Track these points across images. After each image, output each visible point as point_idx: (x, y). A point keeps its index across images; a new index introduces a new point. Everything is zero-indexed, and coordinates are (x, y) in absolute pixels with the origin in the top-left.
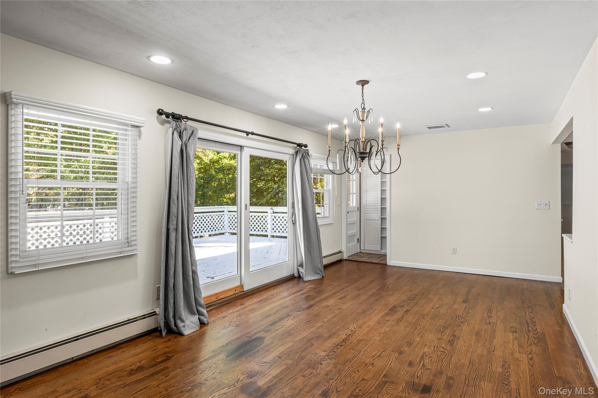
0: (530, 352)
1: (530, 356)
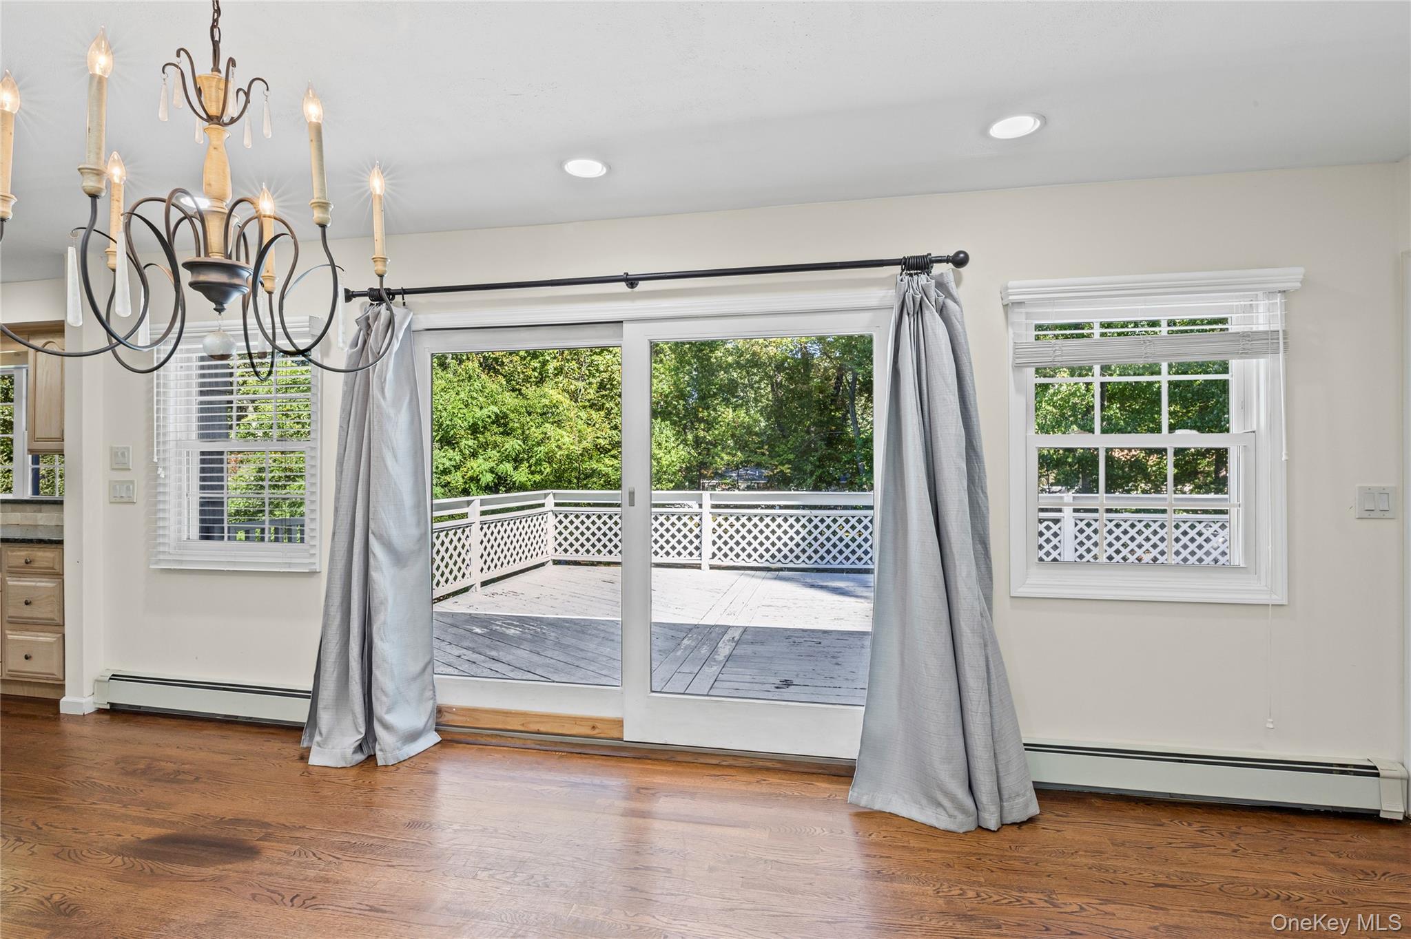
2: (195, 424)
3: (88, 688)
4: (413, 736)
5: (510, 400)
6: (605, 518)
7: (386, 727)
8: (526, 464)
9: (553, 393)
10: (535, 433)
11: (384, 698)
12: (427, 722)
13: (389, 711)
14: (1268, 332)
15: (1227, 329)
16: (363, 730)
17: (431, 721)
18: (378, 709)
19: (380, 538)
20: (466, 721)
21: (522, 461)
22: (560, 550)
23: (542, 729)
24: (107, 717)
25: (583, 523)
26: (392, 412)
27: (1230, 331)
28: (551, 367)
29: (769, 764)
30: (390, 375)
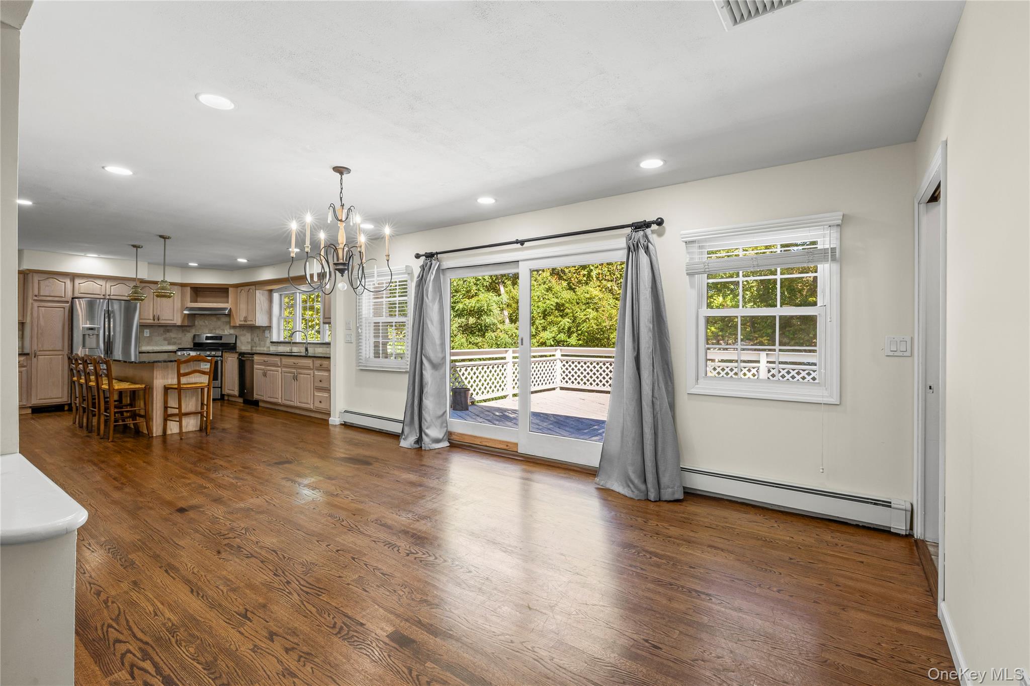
0: (110, 604)
1: (103, 596)
2: (372, 311)
3: (337, 416)
4: (437, 441)
5: (567, 295)
6: (588, 364)
7: (427, 435)
8: (575, 335)
9: (593, 290)
10: (581, 316)
11: (426, 423)
12: (444, 437)
13: (427, 428)
14: (822, 249)
15: (817, 248)
16: (418, 435)
17: (446, 436)
18: (424, 427)
19: (427, 357)
20: (460, 439)
21: (573, 332)
22: (564, 381)
23: (488, 445)
24: (343, 427)
25: (582, 366)
26: (431, 304)
27: (818, 248)
28: (594, 274)
29: (575, 468)
30: (430, 289)
